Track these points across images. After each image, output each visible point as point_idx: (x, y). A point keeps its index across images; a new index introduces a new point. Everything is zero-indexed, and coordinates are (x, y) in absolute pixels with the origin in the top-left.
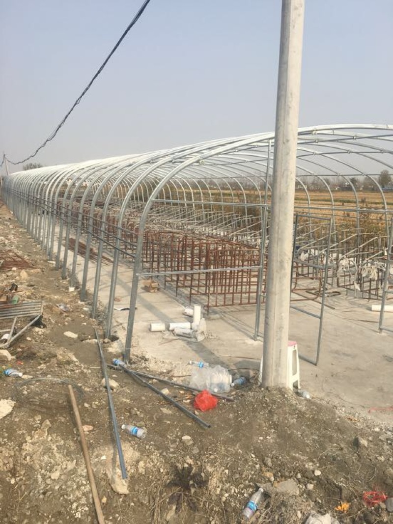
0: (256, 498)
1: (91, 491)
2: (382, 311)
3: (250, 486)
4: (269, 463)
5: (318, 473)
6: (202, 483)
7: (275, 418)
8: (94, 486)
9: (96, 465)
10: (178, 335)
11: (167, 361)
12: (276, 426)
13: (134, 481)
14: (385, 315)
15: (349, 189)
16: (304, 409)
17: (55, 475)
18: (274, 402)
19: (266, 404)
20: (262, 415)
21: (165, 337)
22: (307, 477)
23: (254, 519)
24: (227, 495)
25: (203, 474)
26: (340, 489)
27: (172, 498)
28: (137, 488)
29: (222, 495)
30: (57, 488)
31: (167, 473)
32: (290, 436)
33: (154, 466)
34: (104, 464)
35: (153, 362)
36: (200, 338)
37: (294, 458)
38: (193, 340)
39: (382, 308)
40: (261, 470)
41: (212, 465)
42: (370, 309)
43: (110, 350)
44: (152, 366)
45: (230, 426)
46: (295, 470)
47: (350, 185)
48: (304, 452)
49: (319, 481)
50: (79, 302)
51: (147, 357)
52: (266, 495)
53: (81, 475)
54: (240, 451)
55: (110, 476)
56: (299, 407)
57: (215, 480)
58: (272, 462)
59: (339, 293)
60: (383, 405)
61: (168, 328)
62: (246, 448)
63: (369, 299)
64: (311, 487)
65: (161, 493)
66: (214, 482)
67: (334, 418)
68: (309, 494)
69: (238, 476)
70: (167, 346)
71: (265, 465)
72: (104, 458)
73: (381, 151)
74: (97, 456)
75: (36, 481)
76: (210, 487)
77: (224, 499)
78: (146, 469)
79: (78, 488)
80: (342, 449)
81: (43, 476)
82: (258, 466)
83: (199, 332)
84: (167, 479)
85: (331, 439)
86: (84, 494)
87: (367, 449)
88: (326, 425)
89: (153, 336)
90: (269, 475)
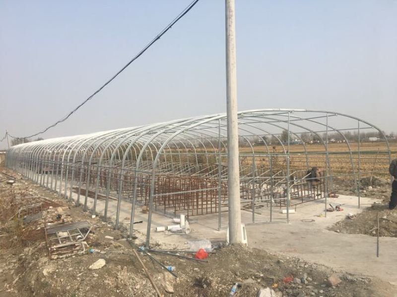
0: (235, 287)
1: (157, 292)
2: (288, 213)
3: (231, 284)
4: (238, 274)
5: (262, 275)
6: (209, 285)
7: (238, 256)
8: (157, 289)
9: (156, 281)
10: (173, 232)
11: (172, 244)
12: (239, 260)
13: (175, 287)
14: (290, 215)
15: (262, 144)
16: (252, 251)
17: (138, 287)
18: (237, 249)
19: (233, 251)
20: (232, 256)
21: (166, 234)
22: (257, 277)
23: (235, 296)
24: (221, 288)
25: (208, 281)
26: (273, 279)
27: (195, 291)
28: (177, 289)
29: (219, 289)
30: (139, 292)
31: (191, 281)
32: (247, 263)
33: (184, 280)
34: (160, 280)
35: (164, 245)
36: (187, 232)
37: (250, 271)
38: (183, 233)
39: (288, 211)
40: (235, 277)
41: (212, 277)
42: (282, 213)
43: (136, 243)
44: (164, 247)
45: (217, 263)
46: (251, 275)
47: (263, 141)
48: (254, 269)
49: (263, 278)
50: (103, 223)
51: (159, 243)
52: (239, 286)
53: (149, 287)
54: (224, 271)
55: (164, 285)
56: (249, 250)
57: (214, 282)
58: (240, 273)
59: (263, 206)
60: (290, 250)
61: (167, 229)
62: (226, 270)
63: (281, 206)
64: (259, 280)
65: (190, 290)
66: (214, 284)
67: (267, 254)
68: (259, 283)
69: (224, 280)
70: (169, 237)
71: (237, 275)
72: (159, 278)
73: (279, 121)
74: (155, 278)
75: (129, 290)
76: (213, 286)
77: (219, 290)
78: (181, 281)
79: (150, 291)
80: (272, 265)
81: (132, 288)
82: (233, 276)
83: (186, 229)
84: (191, 284)
85: (266, 262)
86: (153, 294)
87: (283, 263)
88: (263, 257)
89: (159, 234)
90: (239, 279)
